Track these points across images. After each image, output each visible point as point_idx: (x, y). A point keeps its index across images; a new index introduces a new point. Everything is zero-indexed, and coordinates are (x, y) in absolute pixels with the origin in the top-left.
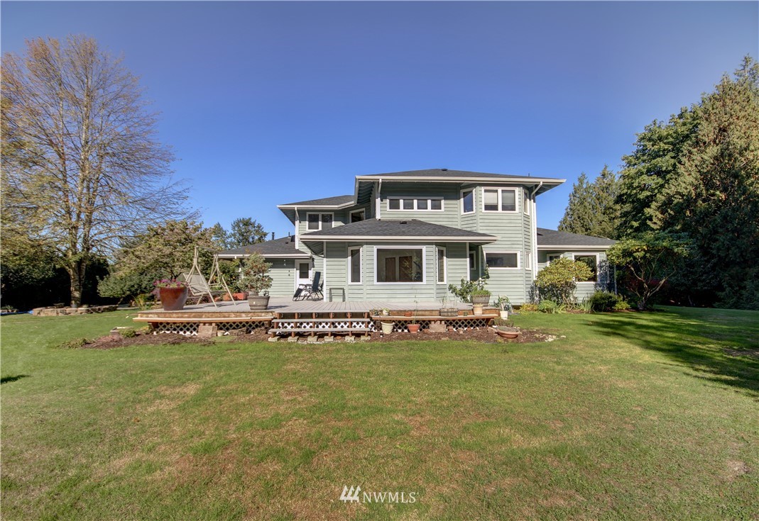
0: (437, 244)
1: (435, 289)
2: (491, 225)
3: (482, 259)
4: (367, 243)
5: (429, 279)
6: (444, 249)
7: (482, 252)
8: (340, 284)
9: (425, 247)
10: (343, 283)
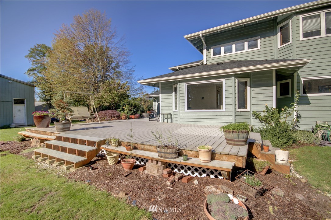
0: (236, 76)
1: (234, 116)
2: (310, 51)
3: (298, 86)
4: (180, 82)
5: (228, 107)
6: (248, 80)
7: (299, 79)
8: (169, 111)
9: (224, 79)
10: (171, 111)
